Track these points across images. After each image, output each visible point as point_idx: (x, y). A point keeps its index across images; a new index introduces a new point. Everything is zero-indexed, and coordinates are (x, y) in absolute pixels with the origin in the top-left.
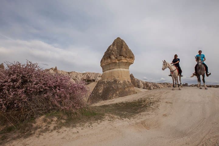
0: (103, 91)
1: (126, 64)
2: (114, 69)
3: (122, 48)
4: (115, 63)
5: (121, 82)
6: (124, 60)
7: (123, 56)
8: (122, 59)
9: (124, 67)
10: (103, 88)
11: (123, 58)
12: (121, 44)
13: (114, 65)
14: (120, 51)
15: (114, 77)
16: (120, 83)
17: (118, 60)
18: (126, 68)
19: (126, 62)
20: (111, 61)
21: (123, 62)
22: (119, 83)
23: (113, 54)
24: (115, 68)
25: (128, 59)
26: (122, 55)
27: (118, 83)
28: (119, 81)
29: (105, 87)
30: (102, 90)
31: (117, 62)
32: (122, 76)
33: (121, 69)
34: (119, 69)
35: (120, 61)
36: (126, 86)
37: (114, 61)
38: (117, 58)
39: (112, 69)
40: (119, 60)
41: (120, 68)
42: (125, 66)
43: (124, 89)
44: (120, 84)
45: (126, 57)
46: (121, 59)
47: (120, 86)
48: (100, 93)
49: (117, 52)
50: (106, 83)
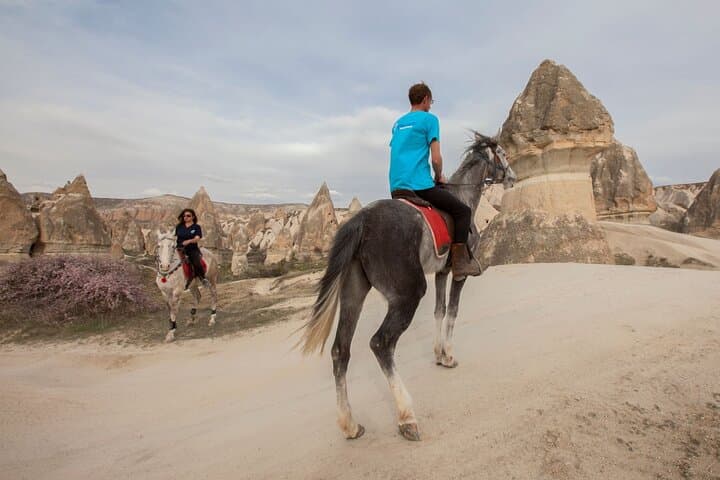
0: (494, 253)
1: (571, 156)
2: (528, 177)
3: (553, 97)
4: (530, 157)
5: (550, 222)
6: (558, 141)
7: (555, 130)
8: (552, 142)
9: (567, 167)
10: (494, 243)
11: (552, 135)
12: (553, 83)
13: (528, 163)
14: (545, 113)
15: (528, 206)
16: (544, 227)
17: (539, 147)
18: (573, 171)
19: (573, 149)
20: (517, 152)
21: (556, 150)
22: (541, 225)
23: (518, 128)
24: (532, 175)
25: (578, 137)
26: (548, 125)
27: (538, 225)
28: (541, 220)
29: (500, 240)
30: (492, 250)
31: (538, 152)
32: (552, 201)
33: (554, 177)
34: (544, 178)
35: (548, 148)
36: (563, 237)
37: (524, 152)
38: (532, 140)
39: (525, 178)
40: (542, 147)
41: (547, 173)
42: (570, 164)
43: (557, 246)
44: (544, 230)
45: (566, 132)
46: (549, 142)
47: (540, 238)
48: (488, 259)
49: (534, 120)
50: (504, 226)
